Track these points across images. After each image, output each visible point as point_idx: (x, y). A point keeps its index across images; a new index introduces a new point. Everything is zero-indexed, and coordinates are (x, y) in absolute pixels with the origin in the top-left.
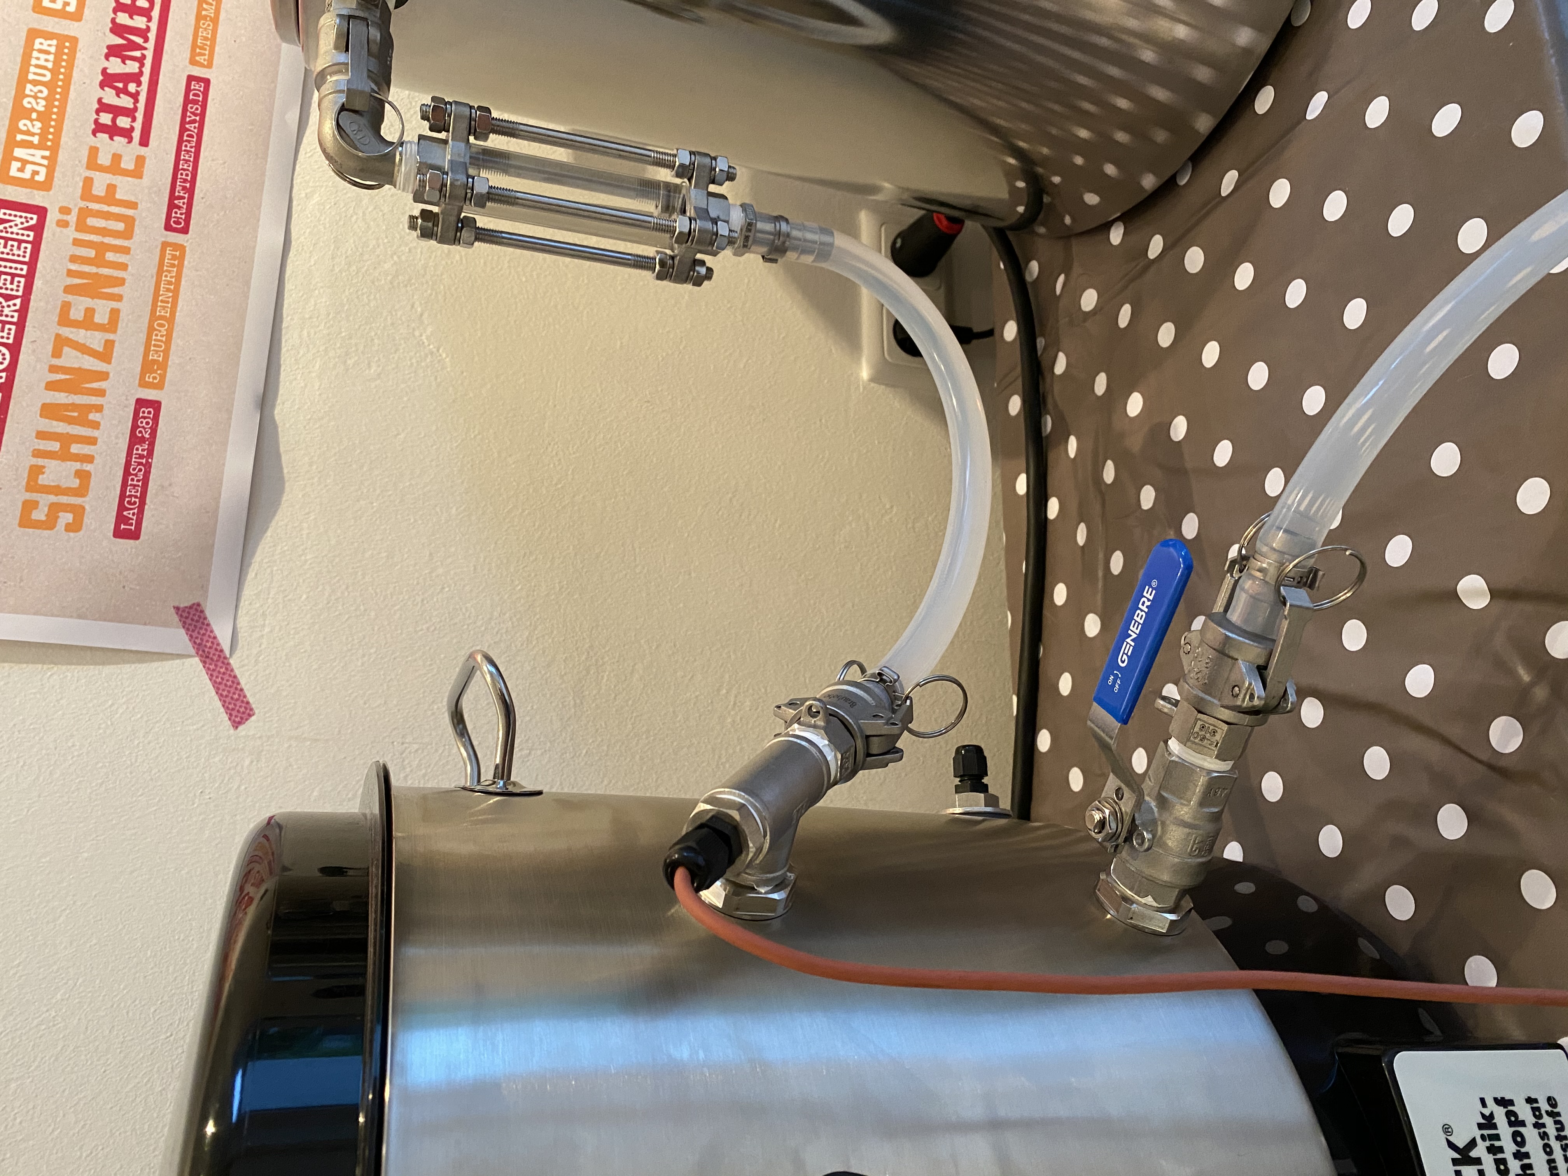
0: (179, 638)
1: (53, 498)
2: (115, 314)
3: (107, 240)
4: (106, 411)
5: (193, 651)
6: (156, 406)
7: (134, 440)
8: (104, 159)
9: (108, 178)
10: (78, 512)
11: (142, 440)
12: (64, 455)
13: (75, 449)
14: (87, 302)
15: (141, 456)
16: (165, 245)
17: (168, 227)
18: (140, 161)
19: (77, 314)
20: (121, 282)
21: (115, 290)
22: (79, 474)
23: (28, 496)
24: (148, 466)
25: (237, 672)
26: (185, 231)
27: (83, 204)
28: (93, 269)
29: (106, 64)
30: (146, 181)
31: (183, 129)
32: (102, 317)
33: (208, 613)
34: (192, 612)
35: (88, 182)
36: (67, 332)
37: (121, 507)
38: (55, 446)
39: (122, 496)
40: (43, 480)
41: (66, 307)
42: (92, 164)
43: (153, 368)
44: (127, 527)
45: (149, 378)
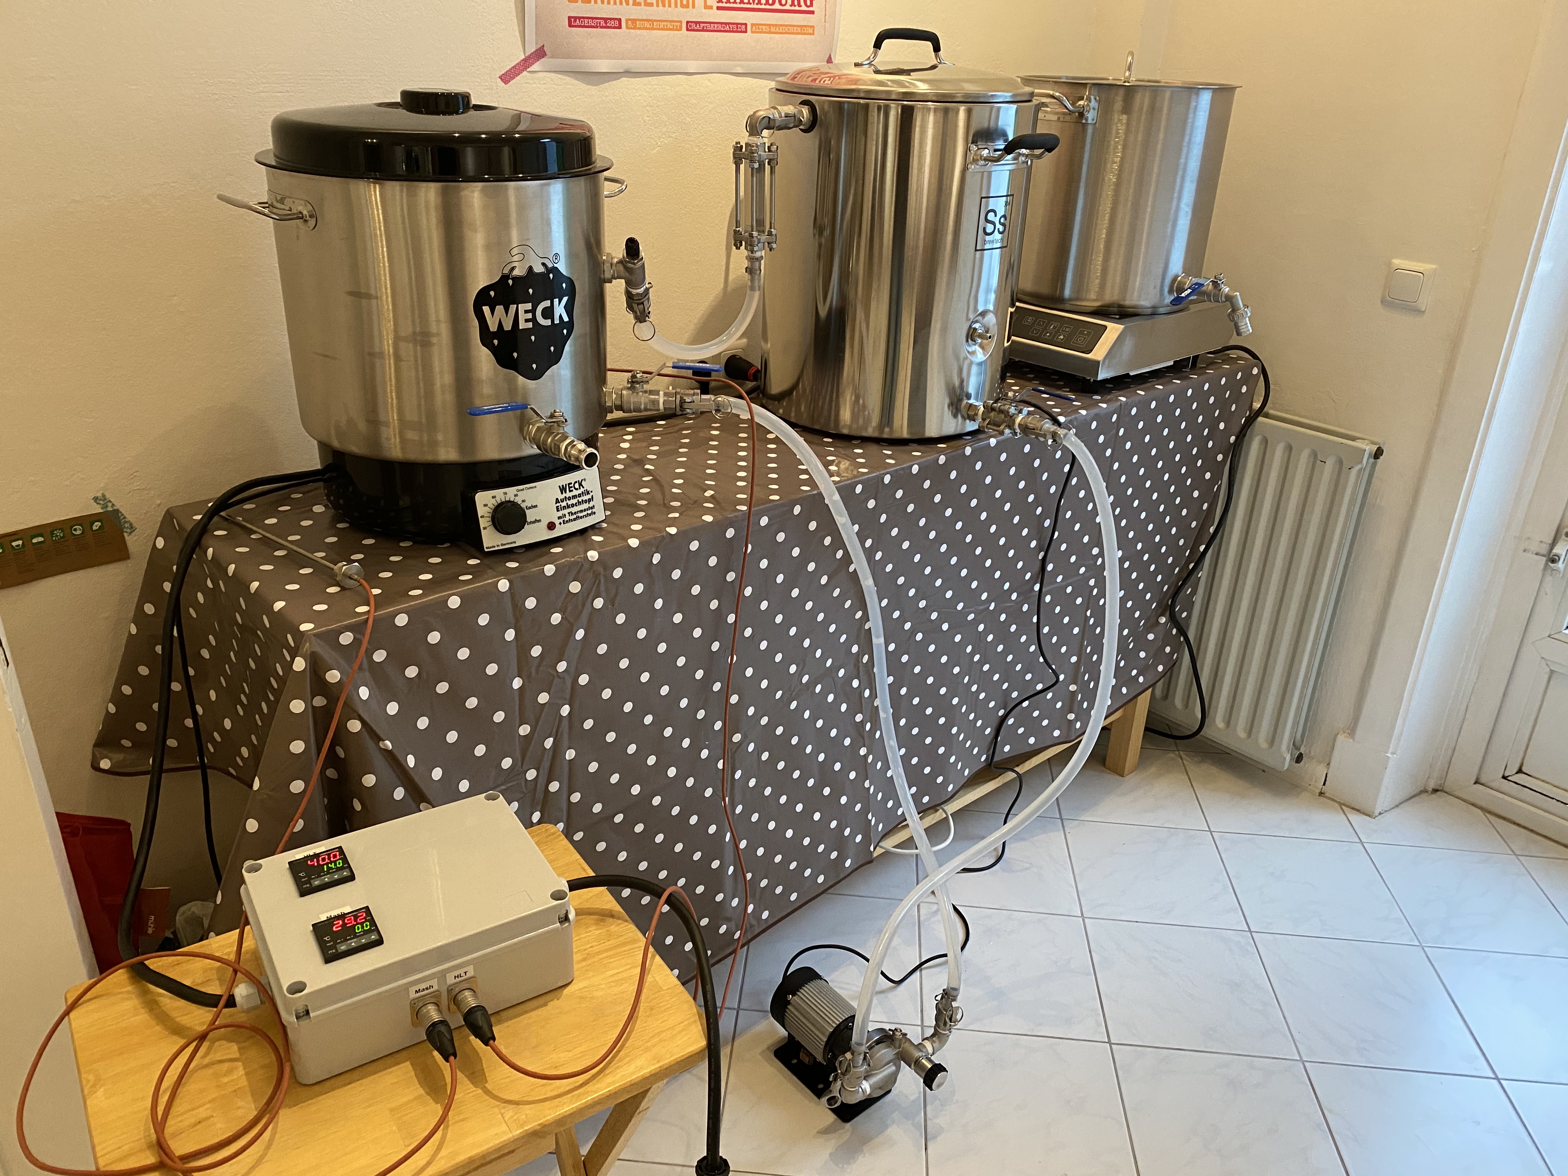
0: (531, 49)
4: (615, 6)
5: (527, 55)
6: (620, 27)
7: (606, 20)
15: (600, 23)
16: (681, 22)
17: (688, 22)
18: (711, 7)
20: (664, 6)
21: (660, 4)
24: (596, 27)
25: (521, 75)
26: (688, 30)
30: (704, 11)
31: (726, 24)
33: (543, 60)
34: (543, 53)
37: (580, 18)
39: (584, 18)
43: (634, 24)
44: (573, 21)
45: (630, 22)
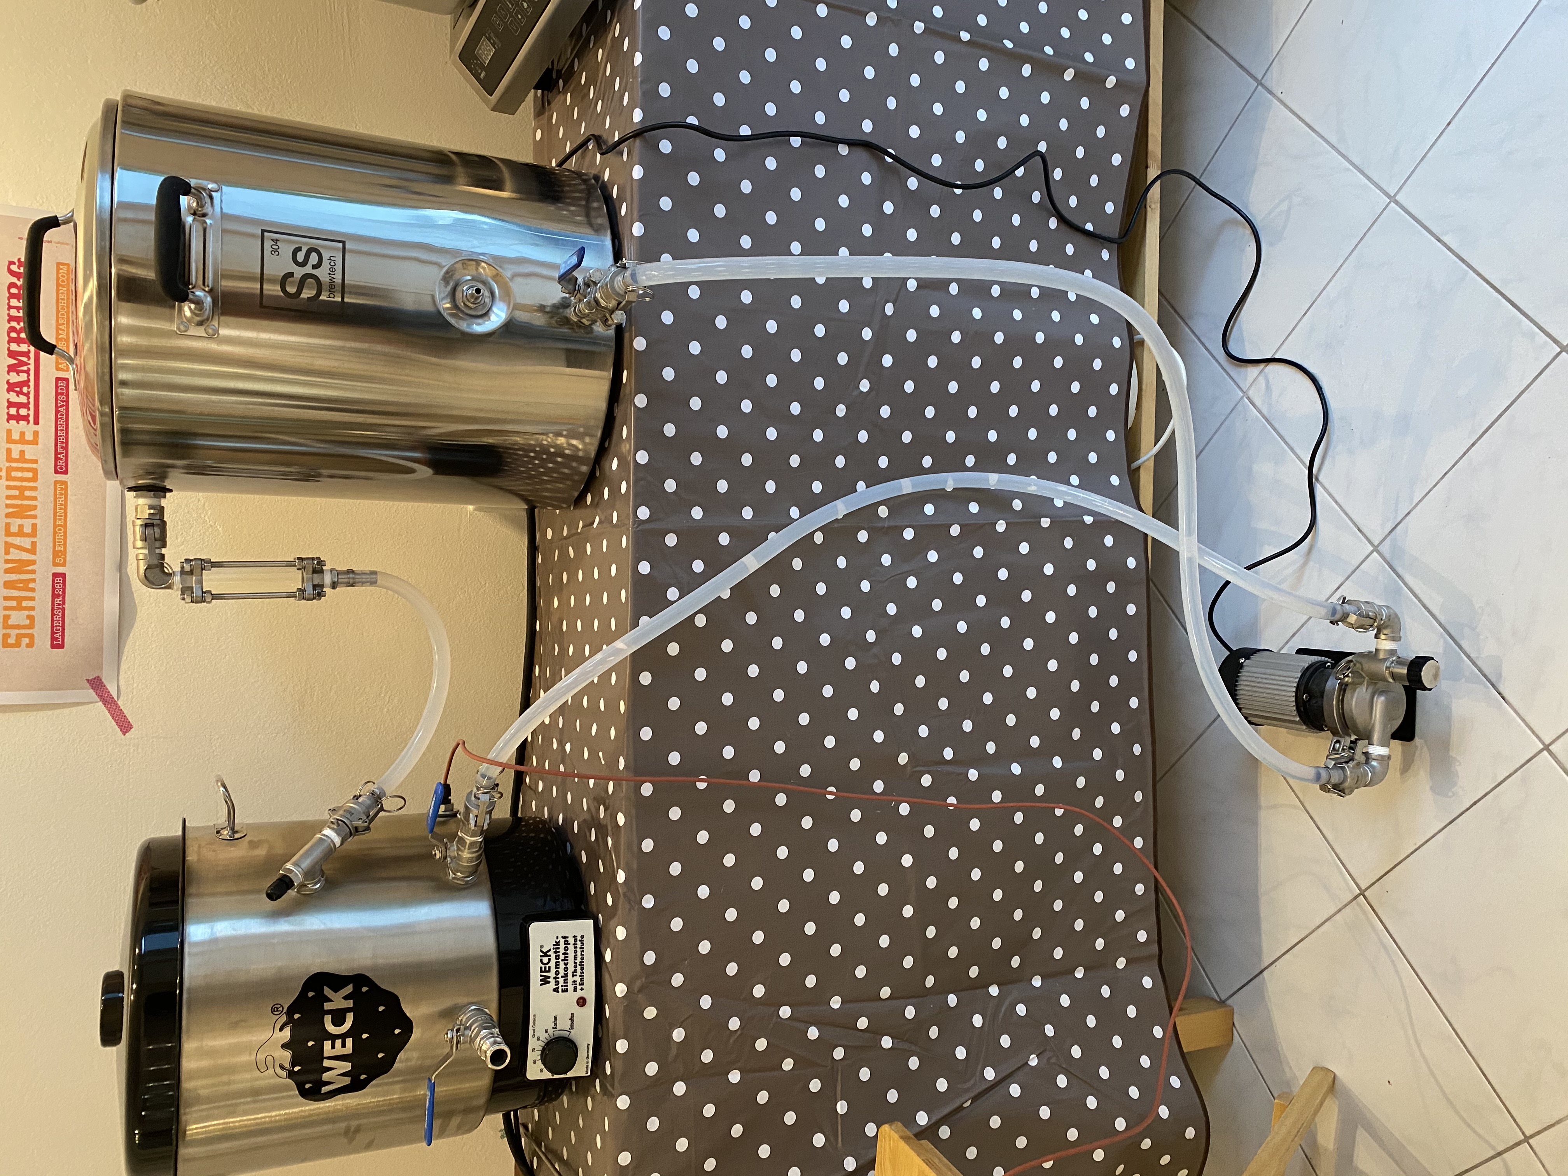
0: (91, 694)
1: (17, 631)
2: (34, 526)
3: (24, 484)
4: (37, 581)
5: (98, 700)
6: (63, 575)
7: (54, 596)
8: (16, 436)
9: (20, 447)
10: (31, 637)
11: (59, 595)
12: (19, 608)
13: (25, 604)
14: (19, 521)
15: (59, 604)
16: (56, 482)
17: (56, 472)
18: (36, 433)
19: (14, 529)
20: (35, 508)
21: (32, 513)
22: (28, 617)
23: (4, 631)
24: (63, 610)
25: (122, 708)
26: (66, 472)
27: (8, 464)
28: (19, 502)
29: (8, 377)
30: (40, 446)
31: (57, 412)
32: (27, 529)
33: (104, 680)
34: (96, 680)
35: (9, 451)
36: (10, 540)
37: (53, 633)
38: (14, 603)
39: (52, 626)
40: (10, 622)
41: (8, 525)
42: (10, 440)
43: (59, 555)
44: (57, 643)
45: (57, 561)
